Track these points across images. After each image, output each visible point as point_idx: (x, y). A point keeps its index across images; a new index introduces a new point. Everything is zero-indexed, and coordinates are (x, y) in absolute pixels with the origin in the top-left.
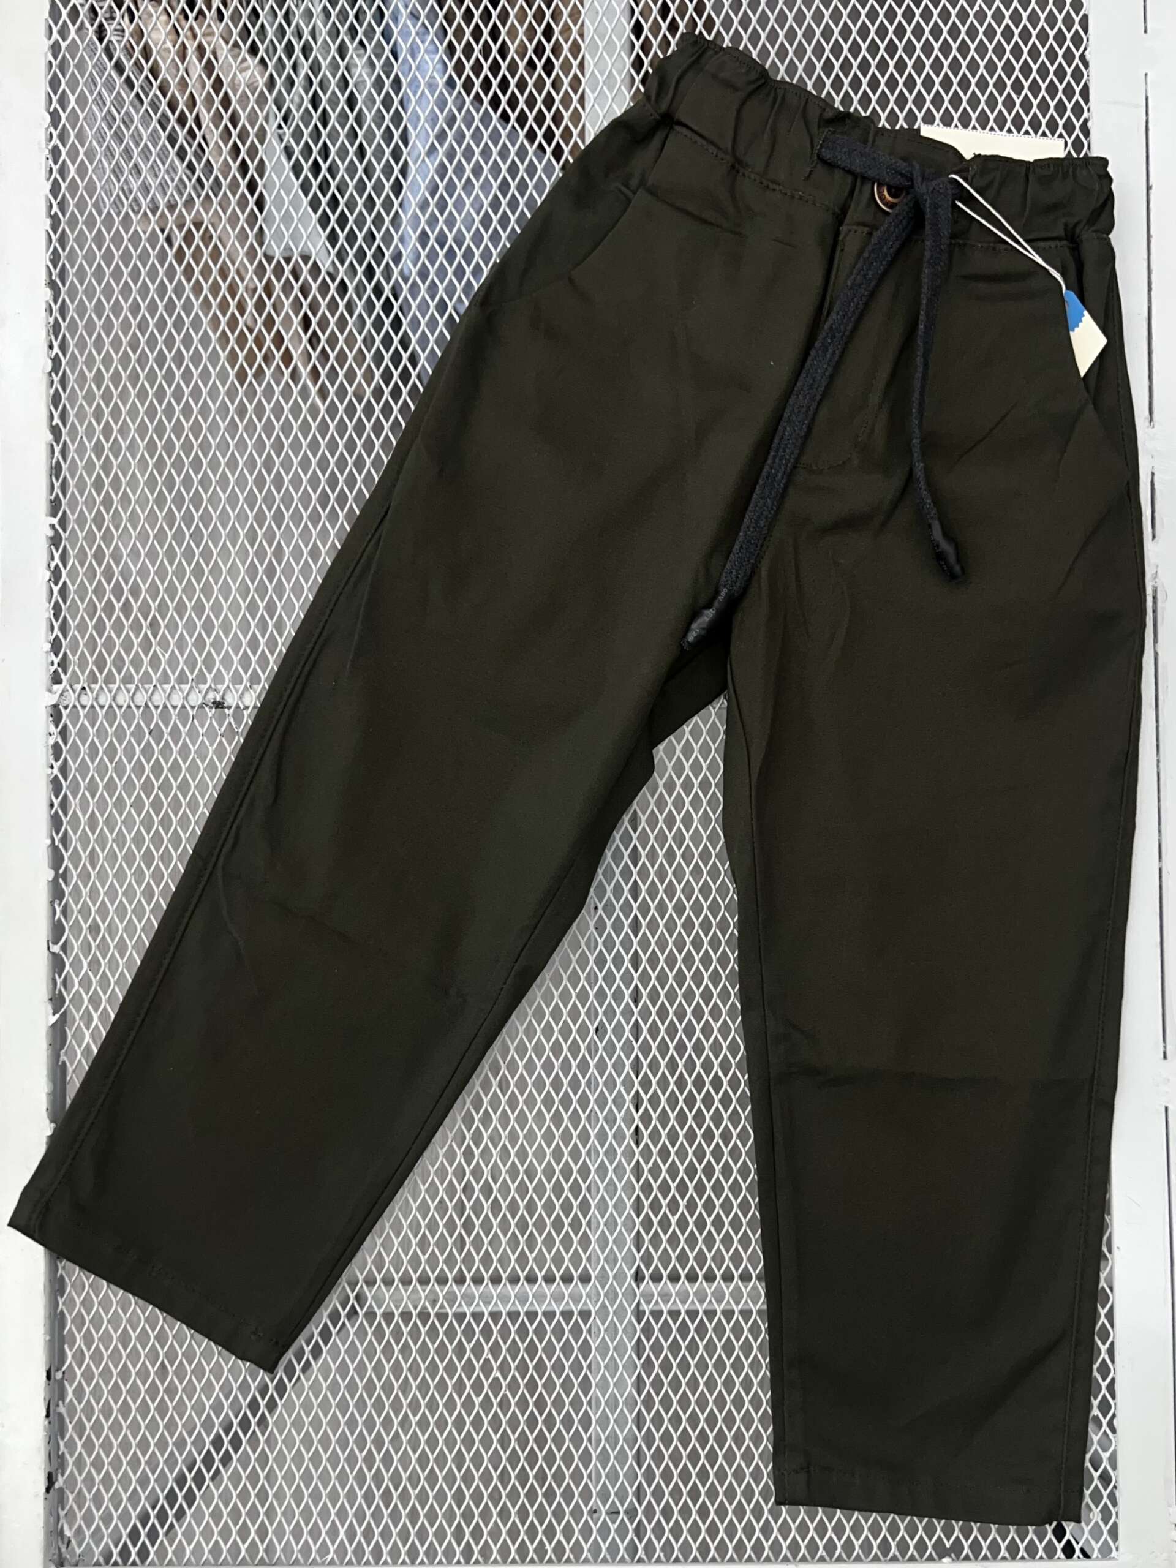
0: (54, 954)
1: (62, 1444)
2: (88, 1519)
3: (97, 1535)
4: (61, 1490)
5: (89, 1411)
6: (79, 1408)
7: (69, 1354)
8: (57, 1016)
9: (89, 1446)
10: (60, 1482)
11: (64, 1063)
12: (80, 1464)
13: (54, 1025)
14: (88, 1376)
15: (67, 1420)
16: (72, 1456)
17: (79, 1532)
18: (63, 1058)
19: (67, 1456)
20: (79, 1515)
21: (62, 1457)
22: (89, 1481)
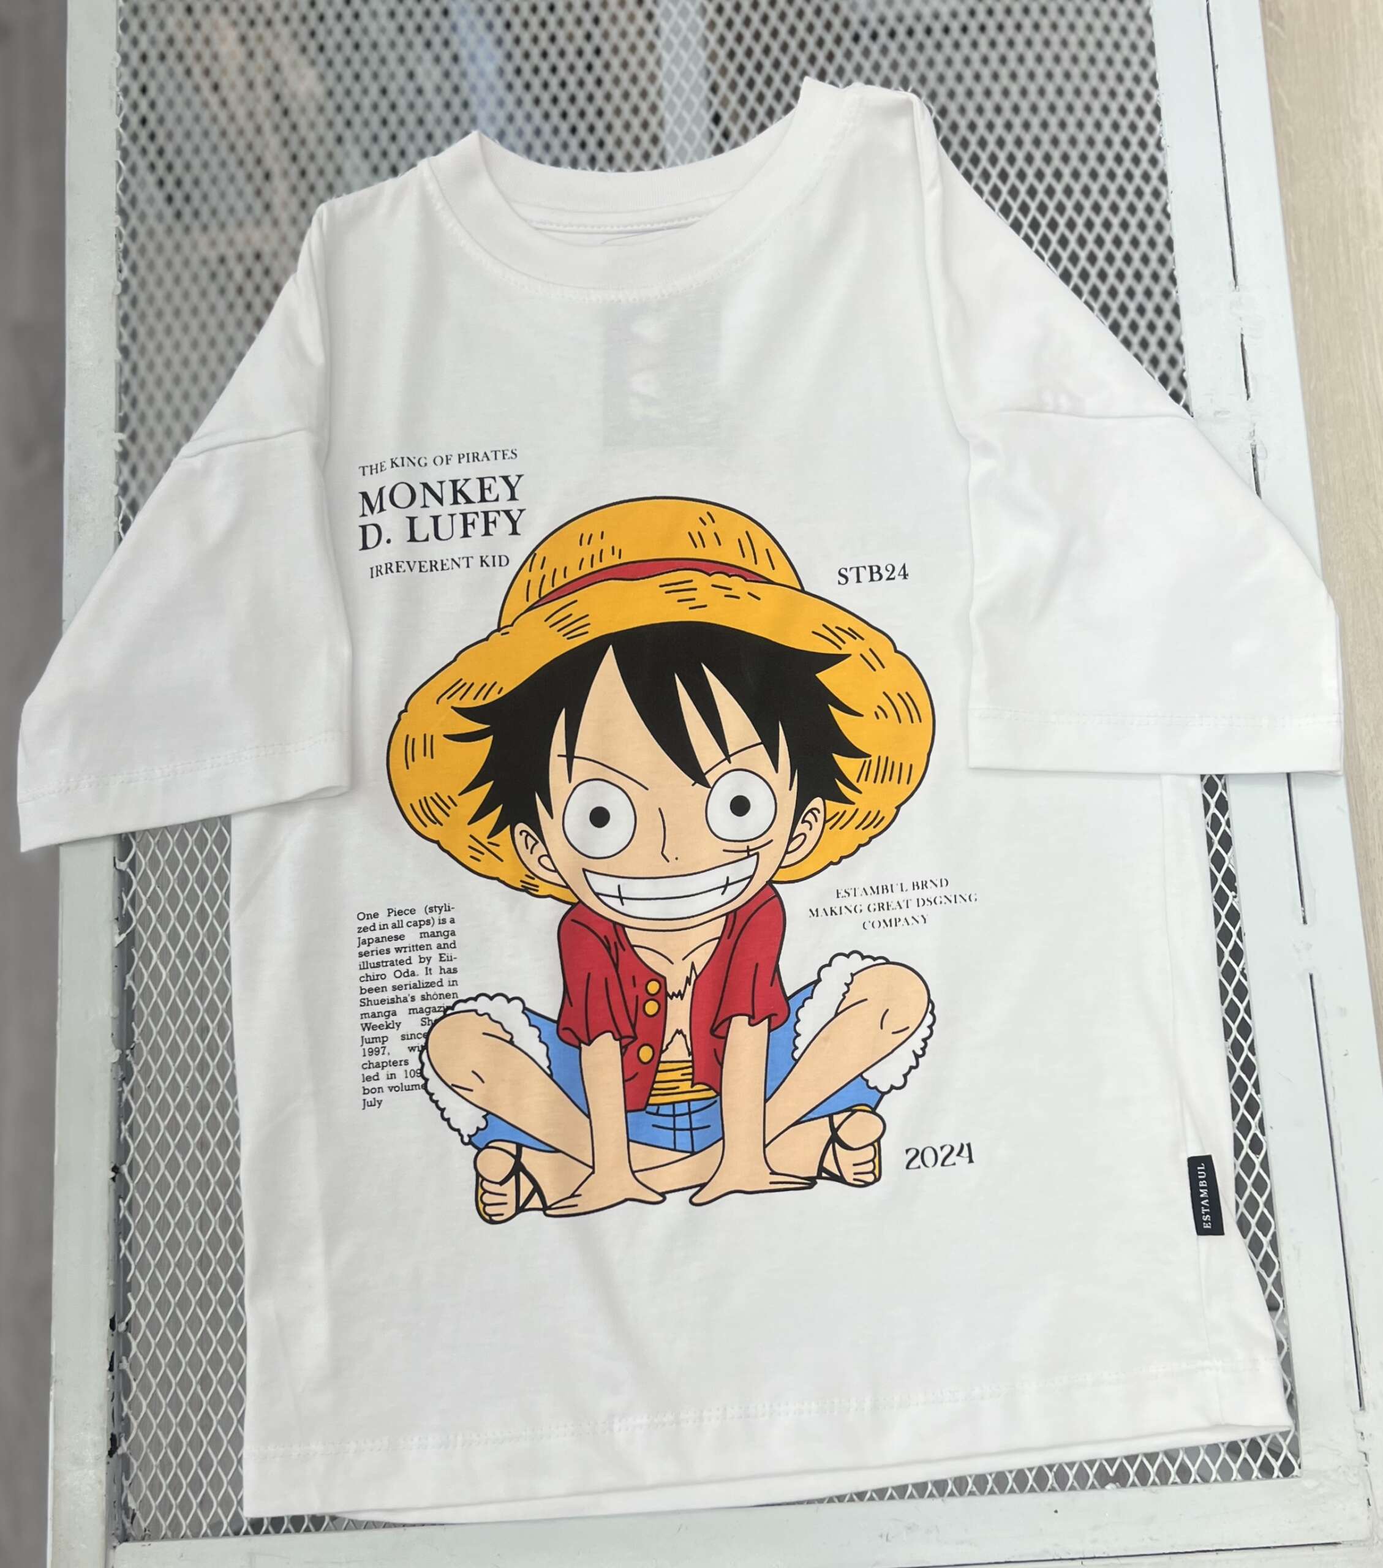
0: (120, 871)
1: (125, 1404)
2: (155, 1487)
3: (165, 1507)
4: (125, 1458)
5: (154, 1365)
6: (144, 1363)
7: (133, 1303)
8: (124, 936)
9: (154, 1406)
10: (123, 1448)
11: (130, 987)
12: (145, 1426)
13: (118, 945)
14: (153, 1325)
15: (131, 1377)
16: (136, 1419)
17: (145, 1505)
18: (129, 982)
19: (132, 1418)
20: (144, 1485)
21: (126, 1421)
22: (156, 1445)
